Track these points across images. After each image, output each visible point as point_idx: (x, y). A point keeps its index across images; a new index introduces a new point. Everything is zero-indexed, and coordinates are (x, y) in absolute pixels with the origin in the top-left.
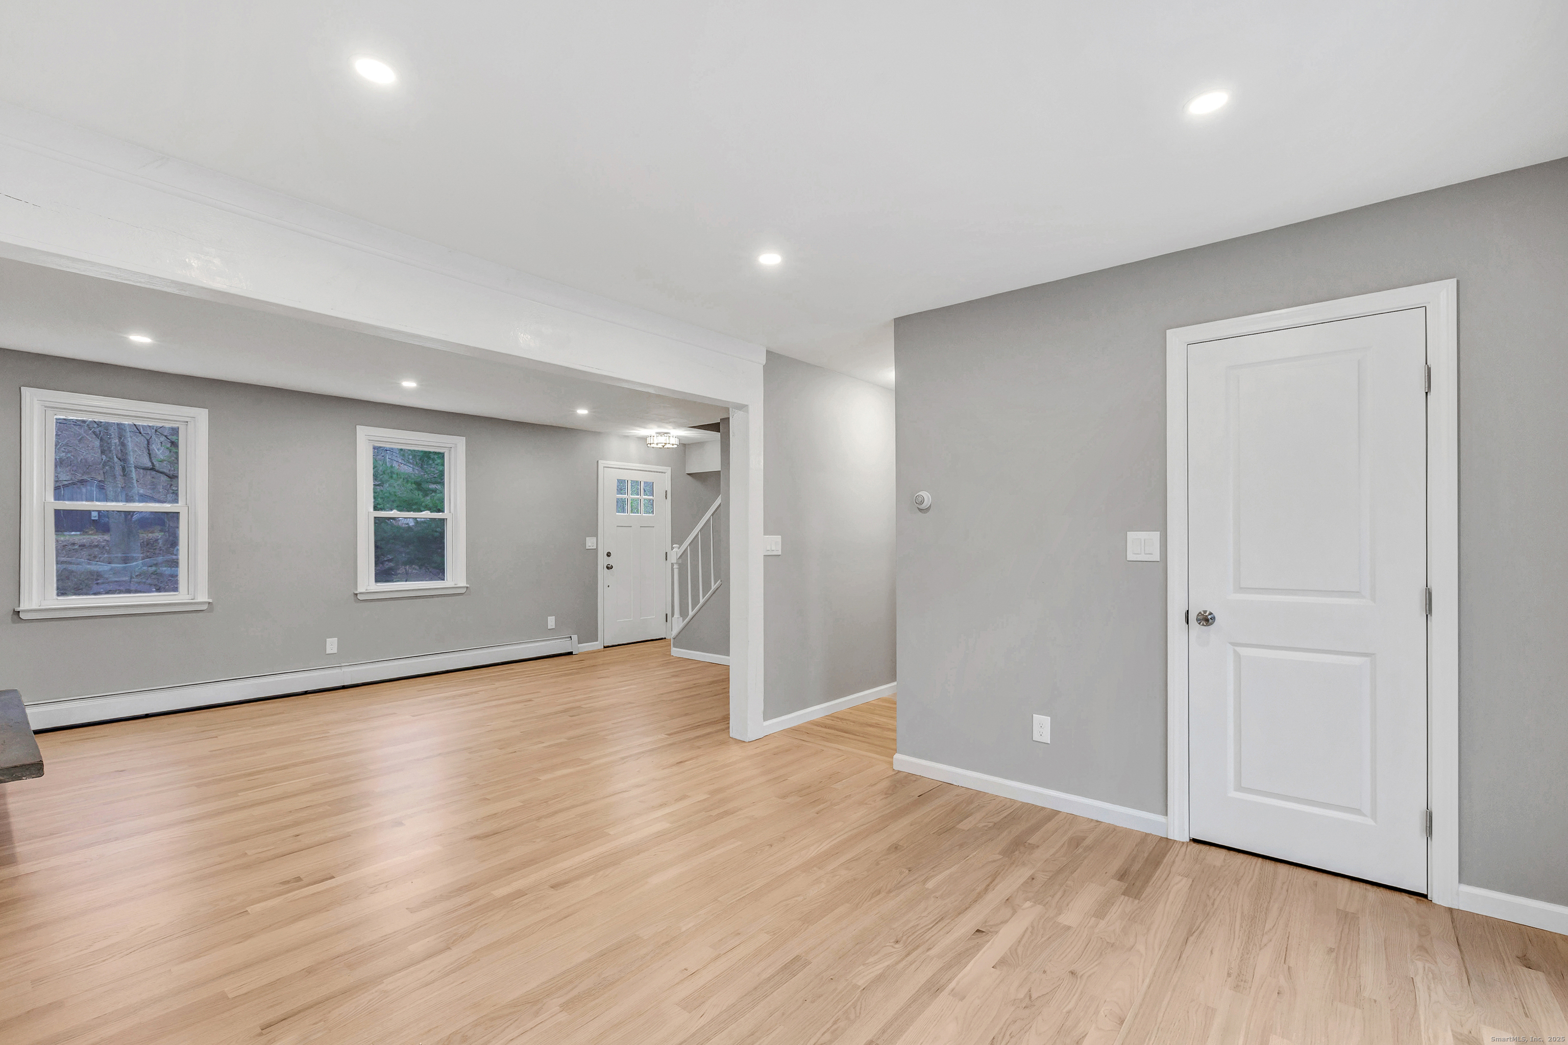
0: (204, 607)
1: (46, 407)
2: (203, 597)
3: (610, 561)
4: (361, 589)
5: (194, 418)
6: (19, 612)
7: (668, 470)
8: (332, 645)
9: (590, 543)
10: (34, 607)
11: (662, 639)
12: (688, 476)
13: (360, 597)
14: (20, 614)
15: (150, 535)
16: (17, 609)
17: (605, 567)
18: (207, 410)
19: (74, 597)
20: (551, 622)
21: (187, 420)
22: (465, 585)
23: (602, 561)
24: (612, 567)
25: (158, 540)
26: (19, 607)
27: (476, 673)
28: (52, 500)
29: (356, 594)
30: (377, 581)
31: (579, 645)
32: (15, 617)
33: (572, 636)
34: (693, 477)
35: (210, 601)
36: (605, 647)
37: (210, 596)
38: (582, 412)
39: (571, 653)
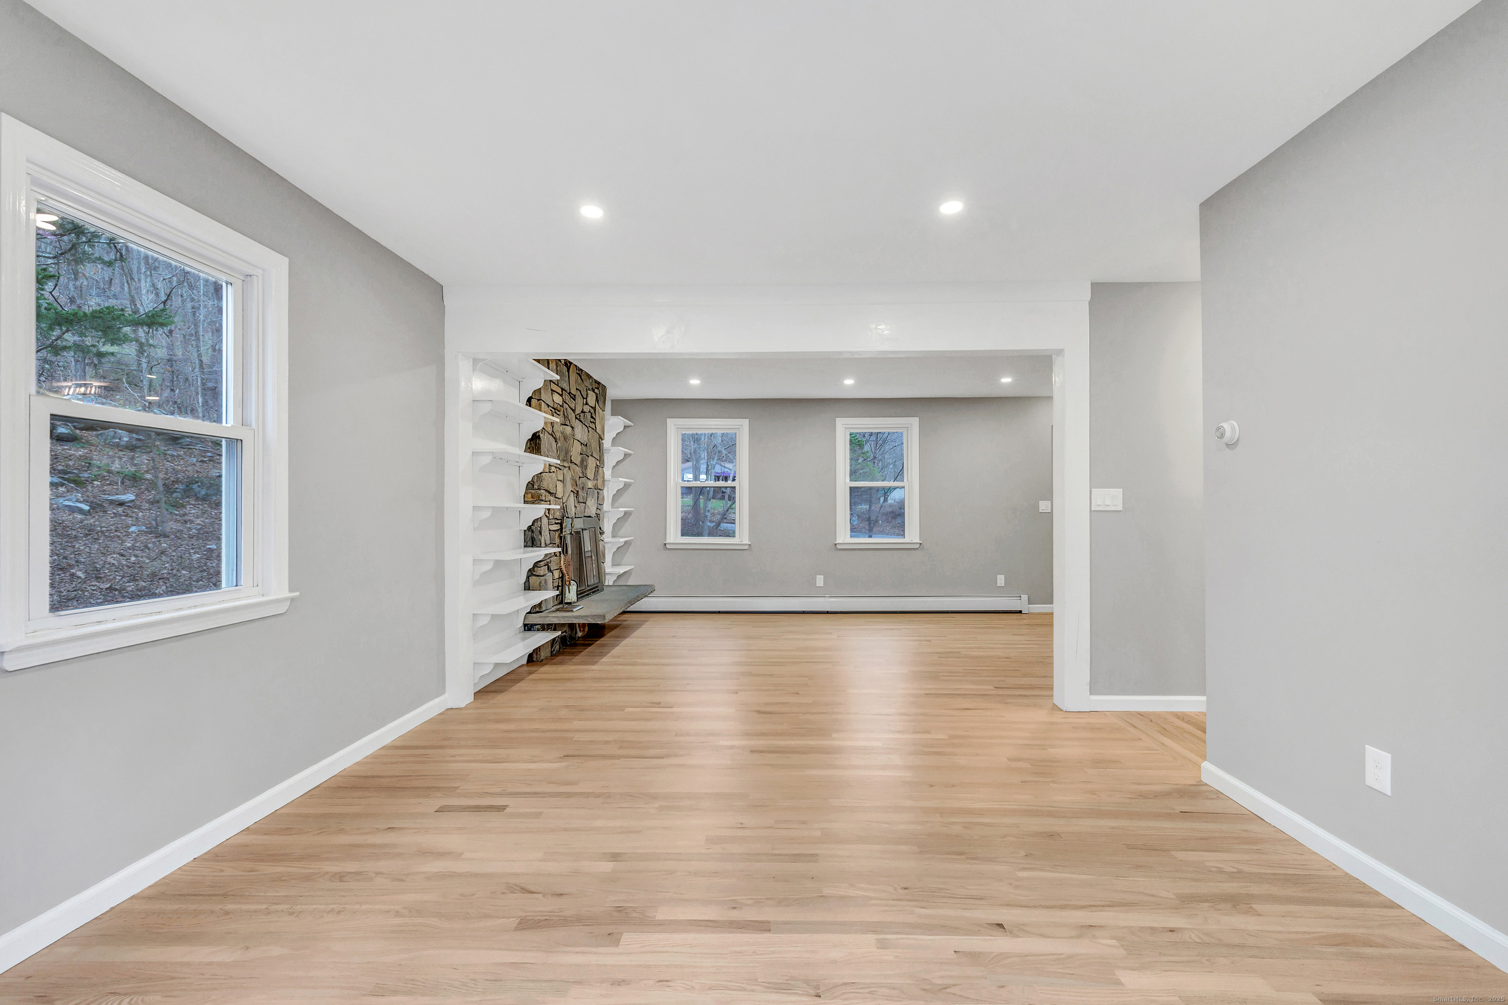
0: (747, 547)
1: (677, 428)
2: (746, 541)
4: (839, 541)
6: (665, 544)
8: (820, 581)
9: (1044, 506)
10: (672, 542)
13: (838, 547)
16: (665, 542)
18: (748, 419)
19: (687, 537)
20: (1001, 580)
21: (739, 428)
22: (918, 541)
27: (928, 616)
29: (836, 544)
30: (851, 536)
31: (1029, 606)
32: (664, 546)
33: (1021, 595)
35: (750, 543)
37: (750, 540)
38: (1006, 380)
39: (1020, 612)
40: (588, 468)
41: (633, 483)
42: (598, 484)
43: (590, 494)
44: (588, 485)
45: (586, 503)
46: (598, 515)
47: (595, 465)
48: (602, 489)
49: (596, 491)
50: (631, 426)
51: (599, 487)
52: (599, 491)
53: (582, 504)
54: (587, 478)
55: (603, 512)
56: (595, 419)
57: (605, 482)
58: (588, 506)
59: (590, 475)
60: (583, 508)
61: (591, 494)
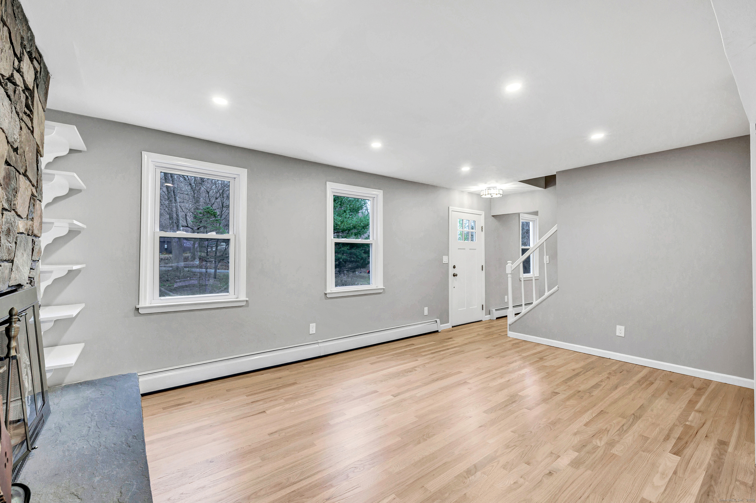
0: (244, 304)
1: (156, 166)
2: (243, 297)
3: (455, 271)
4: (328, 291)
5: (239, 175)
6: (139, 308)
7: (483, 213)
8: (313, 329)
9: (445, 259)
10: (148, 305)
11: (481, 321)
12: (492, 217)
13: (328, 296)
14: (139, 310)
15: (186, 254)
16: (138, 307)
17: (453, 275)
18: (247, 170)
20: (426, 311)
21: (235, 177)
22: (382, 287)
23: (451, 271)
24: (456, 275)
25: (188, 257)
26: (139, 304)
28: (159, 230)
29: (326, 294)
30: (336, 286)
31: (441, 325)
32: (137, 312)
33: (437, 320)
34: (495, 218)
35: (247, 299)
36: (453, 327)
37: (247, 296)
39: (437, 331)
40: (19, 194)
41: (83, 228)
42: (34, 227)
43: (21, 241)
44: (18, 227)
45: (12, 262)
46: (31, 280)
47: (30, 193)
48: (39, 235)
49: (30, 238)
50: (80, 151)
51: (36, 232)
52: (34, 238)
53: (6, 264)
54: (16, 213)
55: (38, 273)
56: (31, 111)
57: (43, 225)
58: (18, 267)
59: (22, 209)
60: (7, 271)
61: (22, 244)
